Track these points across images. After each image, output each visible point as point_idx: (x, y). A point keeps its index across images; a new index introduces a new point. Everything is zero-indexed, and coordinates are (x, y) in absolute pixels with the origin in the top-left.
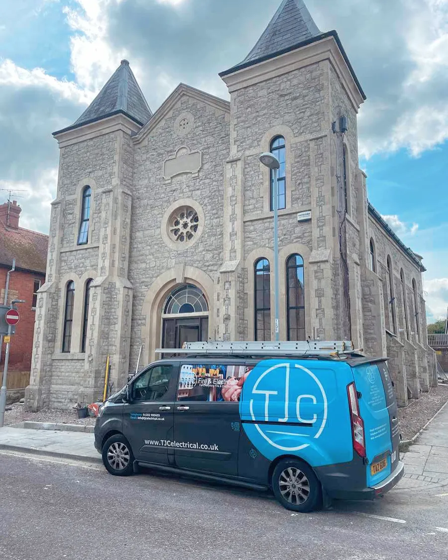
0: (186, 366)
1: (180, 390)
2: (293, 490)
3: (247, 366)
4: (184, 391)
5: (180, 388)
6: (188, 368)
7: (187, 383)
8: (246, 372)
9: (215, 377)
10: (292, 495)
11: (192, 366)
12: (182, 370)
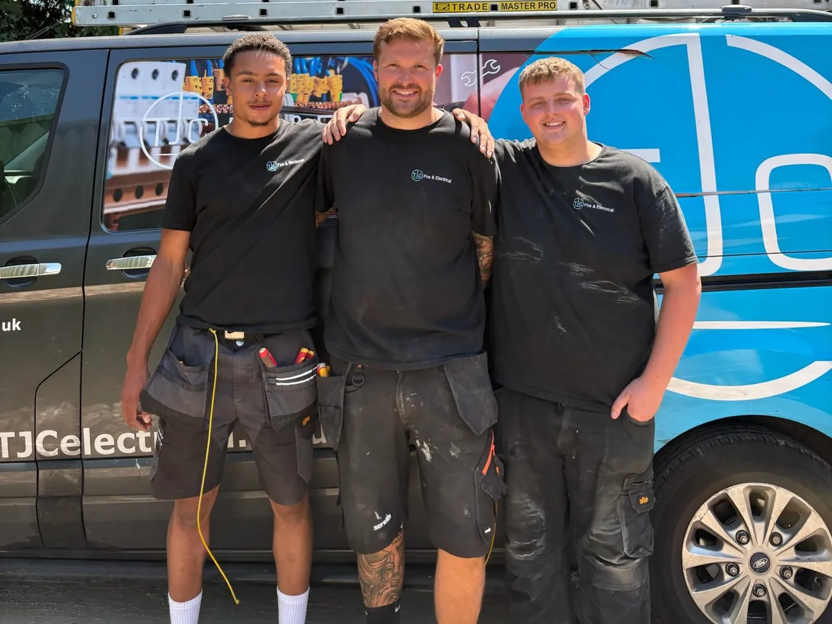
0: (145, 67)
1: (117, 179)
2: (754, 578)
3: (488, 54)
4: (139, 185)
5: (114, 169)
6: (155, 74)
7: (157, 142)
8: (487, 79)
9: (320, 105)
10: (752, 605)
11: (181, 68)
12: (124, 84)
